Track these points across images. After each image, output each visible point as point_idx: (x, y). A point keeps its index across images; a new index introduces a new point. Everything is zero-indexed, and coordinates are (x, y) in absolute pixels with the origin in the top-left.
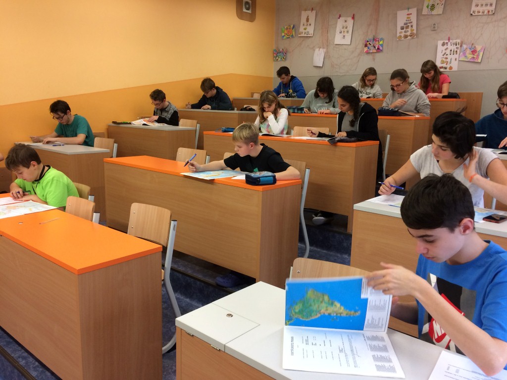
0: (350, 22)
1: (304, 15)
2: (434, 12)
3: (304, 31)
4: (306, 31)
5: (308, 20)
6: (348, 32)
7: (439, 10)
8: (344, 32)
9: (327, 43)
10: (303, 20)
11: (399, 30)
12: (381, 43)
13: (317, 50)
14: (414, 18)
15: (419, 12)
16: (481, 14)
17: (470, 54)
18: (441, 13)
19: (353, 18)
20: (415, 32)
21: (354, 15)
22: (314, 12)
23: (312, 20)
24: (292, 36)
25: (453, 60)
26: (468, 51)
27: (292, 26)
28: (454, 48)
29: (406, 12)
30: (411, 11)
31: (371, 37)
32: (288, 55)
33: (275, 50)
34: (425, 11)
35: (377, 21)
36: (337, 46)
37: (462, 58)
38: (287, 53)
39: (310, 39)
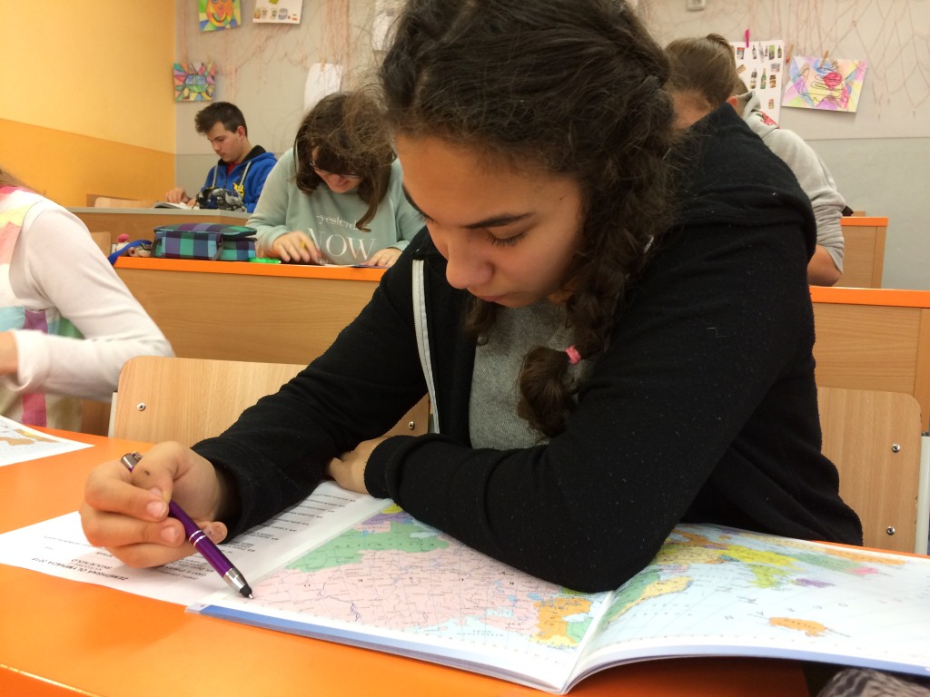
3: (270, 8)
4: (278, 7)
9: (347, 48)
13: (316, 67)
24: (233, 22)
26: (813, 79)
28: (764, 66)
32: (222, 83)
33: (179, 67)
37: (794, 100)
38: (219, 78)
39: (292, 33)
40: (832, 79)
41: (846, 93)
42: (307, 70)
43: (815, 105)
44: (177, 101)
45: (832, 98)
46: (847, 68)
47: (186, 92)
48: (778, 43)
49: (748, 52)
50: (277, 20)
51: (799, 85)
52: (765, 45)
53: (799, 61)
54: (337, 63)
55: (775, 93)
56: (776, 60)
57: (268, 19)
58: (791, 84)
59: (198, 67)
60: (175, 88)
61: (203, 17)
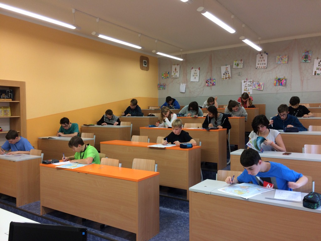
0: (198, 71)
1: (174, 67)
2: (239, 67)
3: (174, 75)
4: (175, 75)
5: (176, 70)
6: (197, 76)
7: (241, 66)
8: (195, 76)
9: (186, 81)
10: (173, 69)
11: (222, 75)
12: (214, 81)
13: (182, 84)
14: (229, 70)
15: (232, 67)
16: (260, 68)
17: (257, 86)
18: (242, 67)
19: (199, 69)
20: (230, 76)
21: (199, 68)
22: (179, 66)
23: (178, 70)
24: (168, 77)
25: (250, 89)
26: (257, 85)
27: (167, 73)
28: (250, 83)
29: (225, 67)
30: (227, 66)
31: (209, 78)
32: (166, 87)
33: (159, 84)
34: (234, 66)
35: (211, 71)
36: (192, 82)
37: (254, 88)
38: (165, 86)
39: (177, 79)
40: (259, 85)
41: (261, 87)
42: (180, 84)
43: (257, 89)
44: (158, 90)
45: (259, 88)
46: (261, 84)
47: (160, 88)
48: (251, 80)
49: (247, 81)
50: (175, 77)
51: (255, 86)
52: (250, 80)
53: (254, 83)
54: (185, 83)
55: (251, 87)
56: (251, 83)
57: (174, 77)
58: (253, 86)
59: (162, 84)
60: (158, 88)
61: (163, 76)
